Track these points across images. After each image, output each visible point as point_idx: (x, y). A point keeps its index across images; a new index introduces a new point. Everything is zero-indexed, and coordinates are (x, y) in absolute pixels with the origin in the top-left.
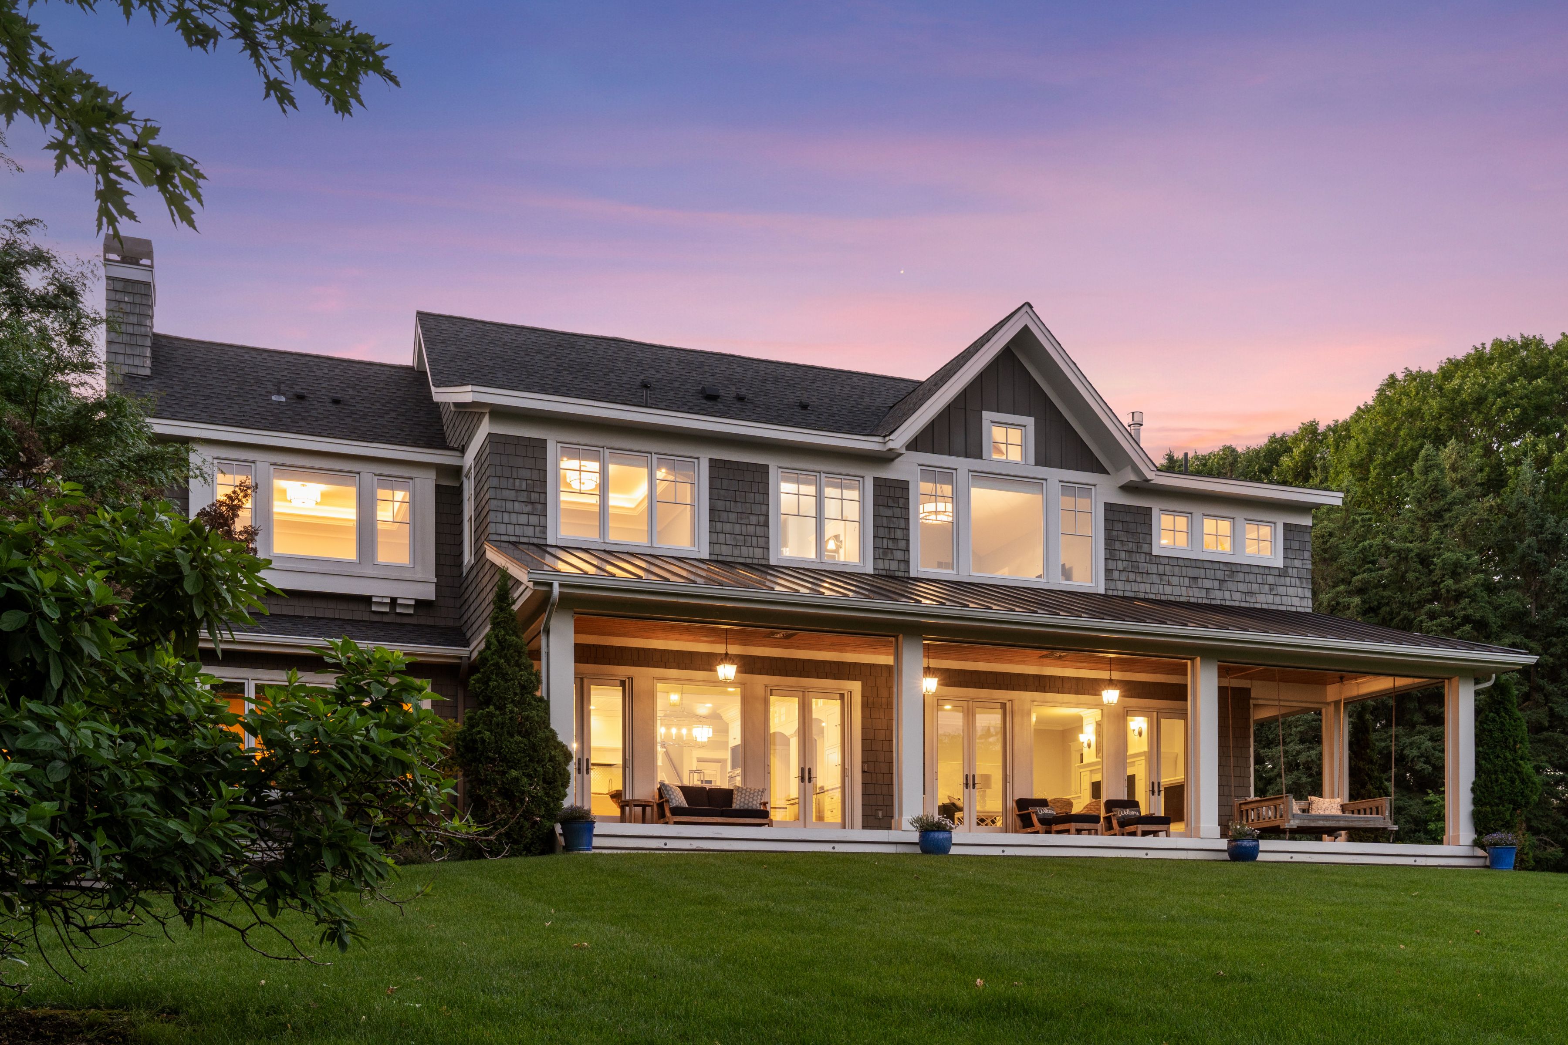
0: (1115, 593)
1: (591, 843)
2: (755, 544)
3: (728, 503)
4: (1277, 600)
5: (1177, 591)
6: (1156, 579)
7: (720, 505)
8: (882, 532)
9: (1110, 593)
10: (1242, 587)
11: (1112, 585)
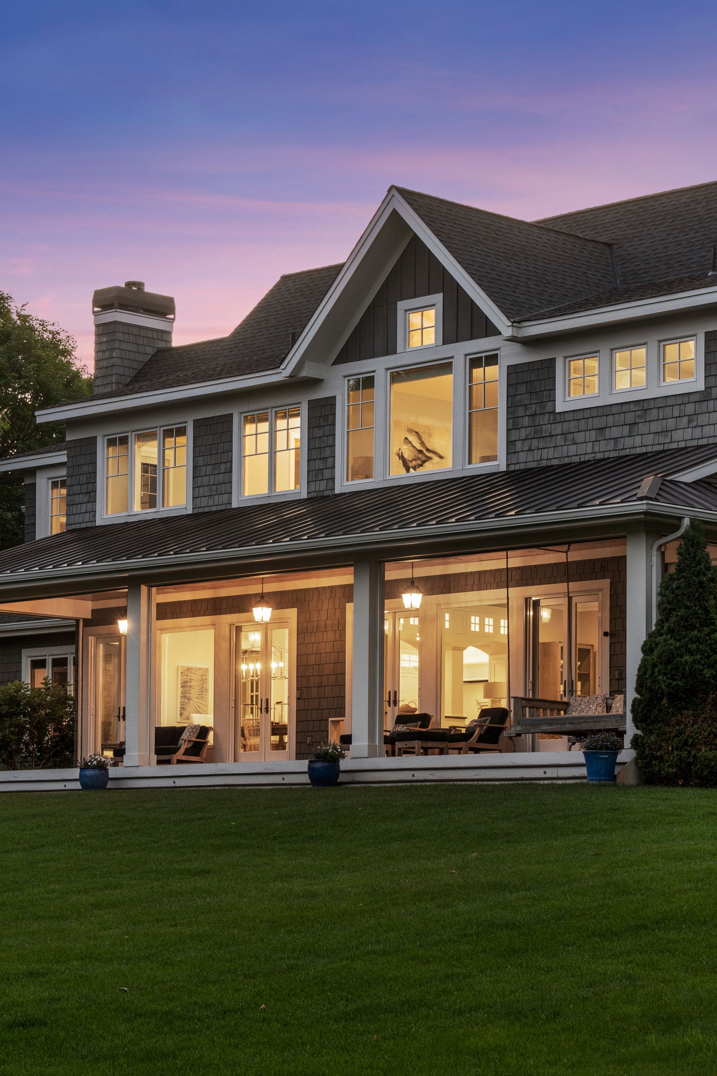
0: (517, 467)
4: (697, 433)
5: (582, 449)
6: (560, 440)
9: (512, 468)
10: (655, 427)
11: (514, 459)
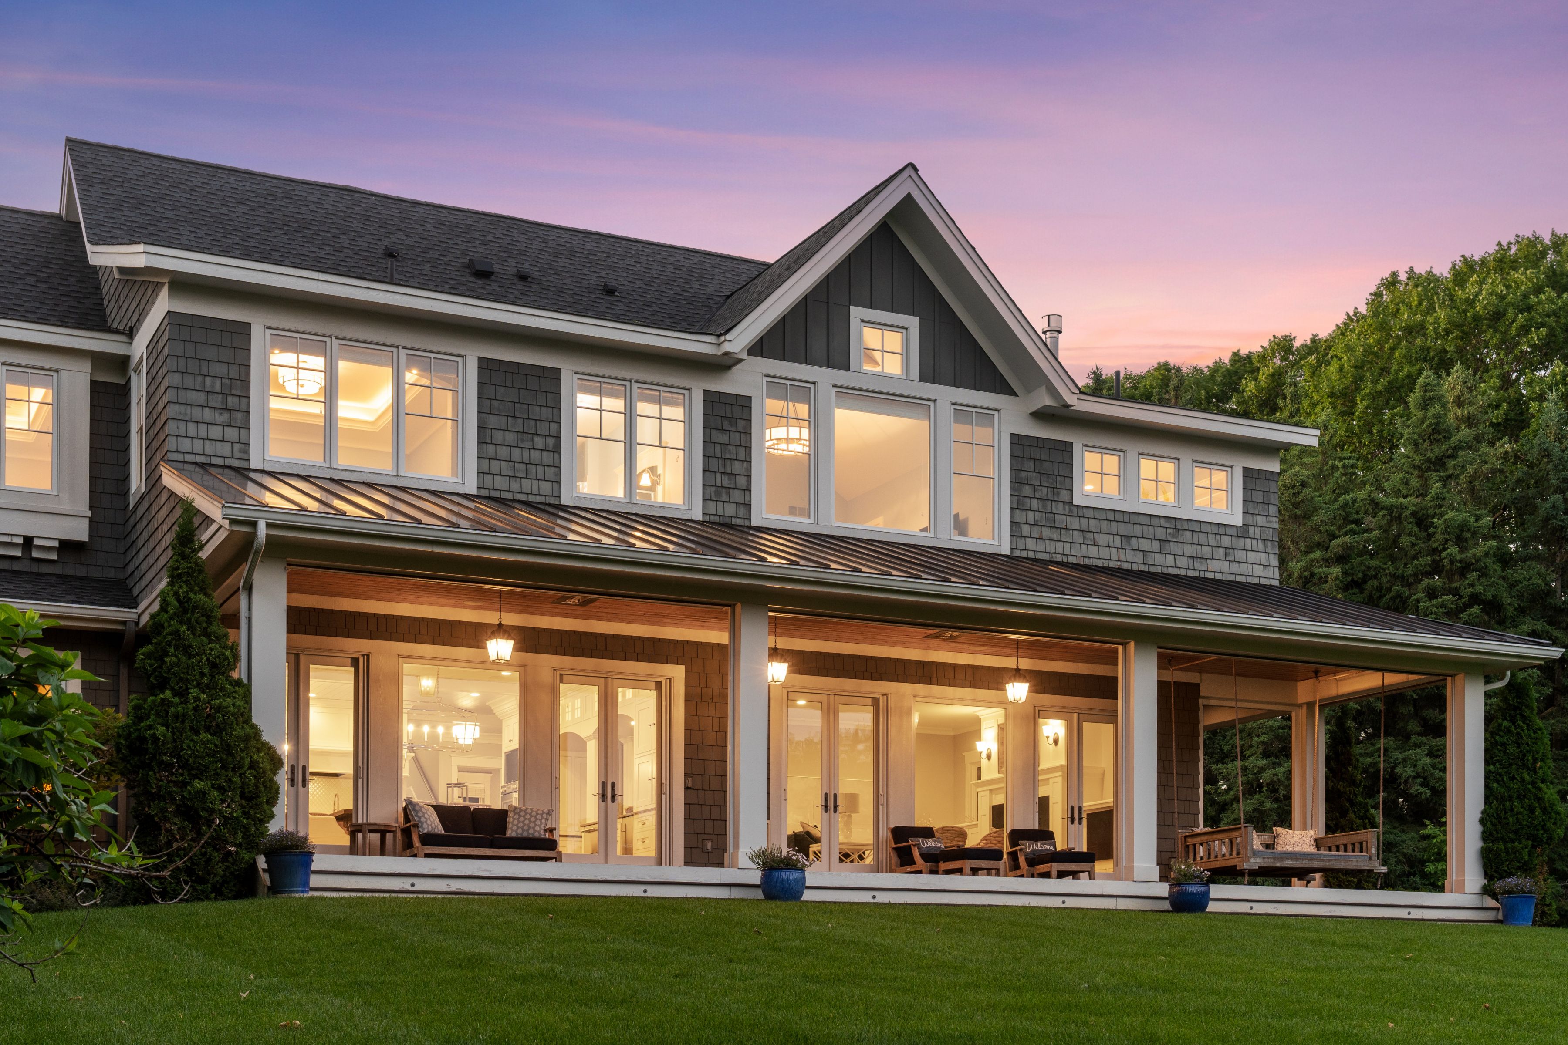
0: (1024, 554)
1: (307, 882)
2: (540, 475)
3: (504, 419)
4: (1235, 568)
5: (1105, 553)
6: (1077, 536)
7: (493, 421)
8: (714, 465)
9: (1017, 553)
10: (1189, 550)
11: (1020, 543)
